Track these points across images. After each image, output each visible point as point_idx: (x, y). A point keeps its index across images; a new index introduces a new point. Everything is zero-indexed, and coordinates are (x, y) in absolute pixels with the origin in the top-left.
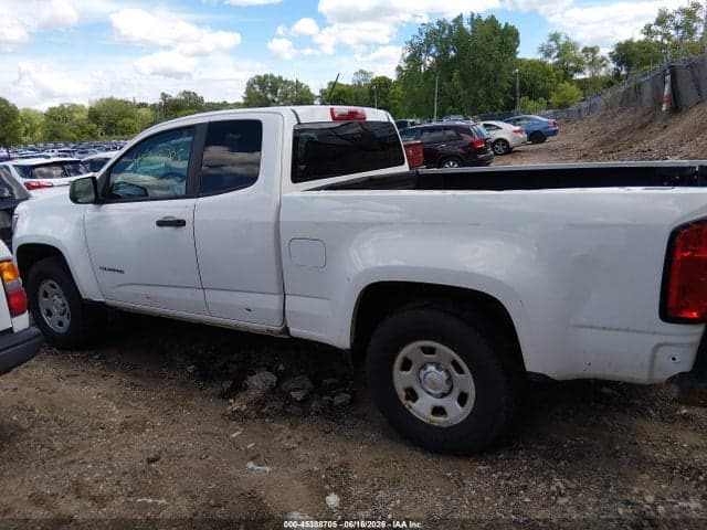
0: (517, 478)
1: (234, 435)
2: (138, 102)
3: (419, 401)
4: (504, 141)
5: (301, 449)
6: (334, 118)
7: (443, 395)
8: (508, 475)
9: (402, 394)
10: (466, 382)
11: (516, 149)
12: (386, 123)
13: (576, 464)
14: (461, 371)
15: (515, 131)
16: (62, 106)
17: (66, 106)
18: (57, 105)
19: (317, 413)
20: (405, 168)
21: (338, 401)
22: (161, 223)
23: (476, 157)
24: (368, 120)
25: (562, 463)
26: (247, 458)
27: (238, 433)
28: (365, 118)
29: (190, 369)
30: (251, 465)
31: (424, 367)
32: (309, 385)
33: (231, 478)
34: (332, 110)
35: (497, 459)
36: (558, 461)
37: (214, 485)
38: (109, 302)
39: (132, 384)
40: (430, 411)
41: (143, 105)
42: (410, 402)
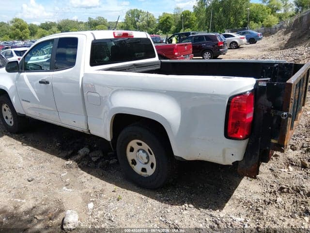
0: (171, 201)
1: (63, 175)
2: (79, 21)
3: (137, 165)
4: (236, 43)
5: (88, 183)
6: (115, 37)
7: (146, 163)
8: (168, 199)
9: (130, 162)
10: (153, 159)
11: (241, 46)
12: (145, 39)
13: (199, 196)
14: (151, 154)
15: (241, 38)
16: (47, 23)
17: (48, 23)
18: (45, 22)
19: (100, 167)
20: (156, 59)
21: (111, 162)
22: (41, 82)
23: (219, 50)
24: (134, 37)
25: (193, 195)
26: (64, 185)
27: (65, 174)
28: (133, 36)
29: (58, 144)
30: (64, 188)
31: (138, 151)
32: (101, 155)
33: (54, 193)
34: (114, 33)
35: (166, 191)
36: (192, 194)
37: (46, 196)
38: (27, 115)
39: (32, 150)
40: (141, 169)
41: (81, 23)
42: (133, 165)
